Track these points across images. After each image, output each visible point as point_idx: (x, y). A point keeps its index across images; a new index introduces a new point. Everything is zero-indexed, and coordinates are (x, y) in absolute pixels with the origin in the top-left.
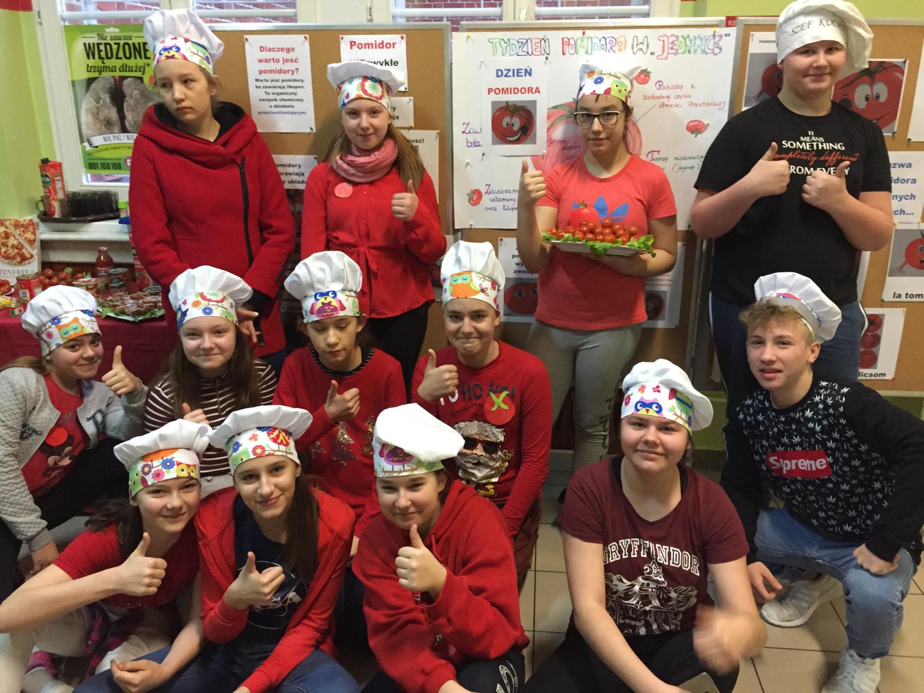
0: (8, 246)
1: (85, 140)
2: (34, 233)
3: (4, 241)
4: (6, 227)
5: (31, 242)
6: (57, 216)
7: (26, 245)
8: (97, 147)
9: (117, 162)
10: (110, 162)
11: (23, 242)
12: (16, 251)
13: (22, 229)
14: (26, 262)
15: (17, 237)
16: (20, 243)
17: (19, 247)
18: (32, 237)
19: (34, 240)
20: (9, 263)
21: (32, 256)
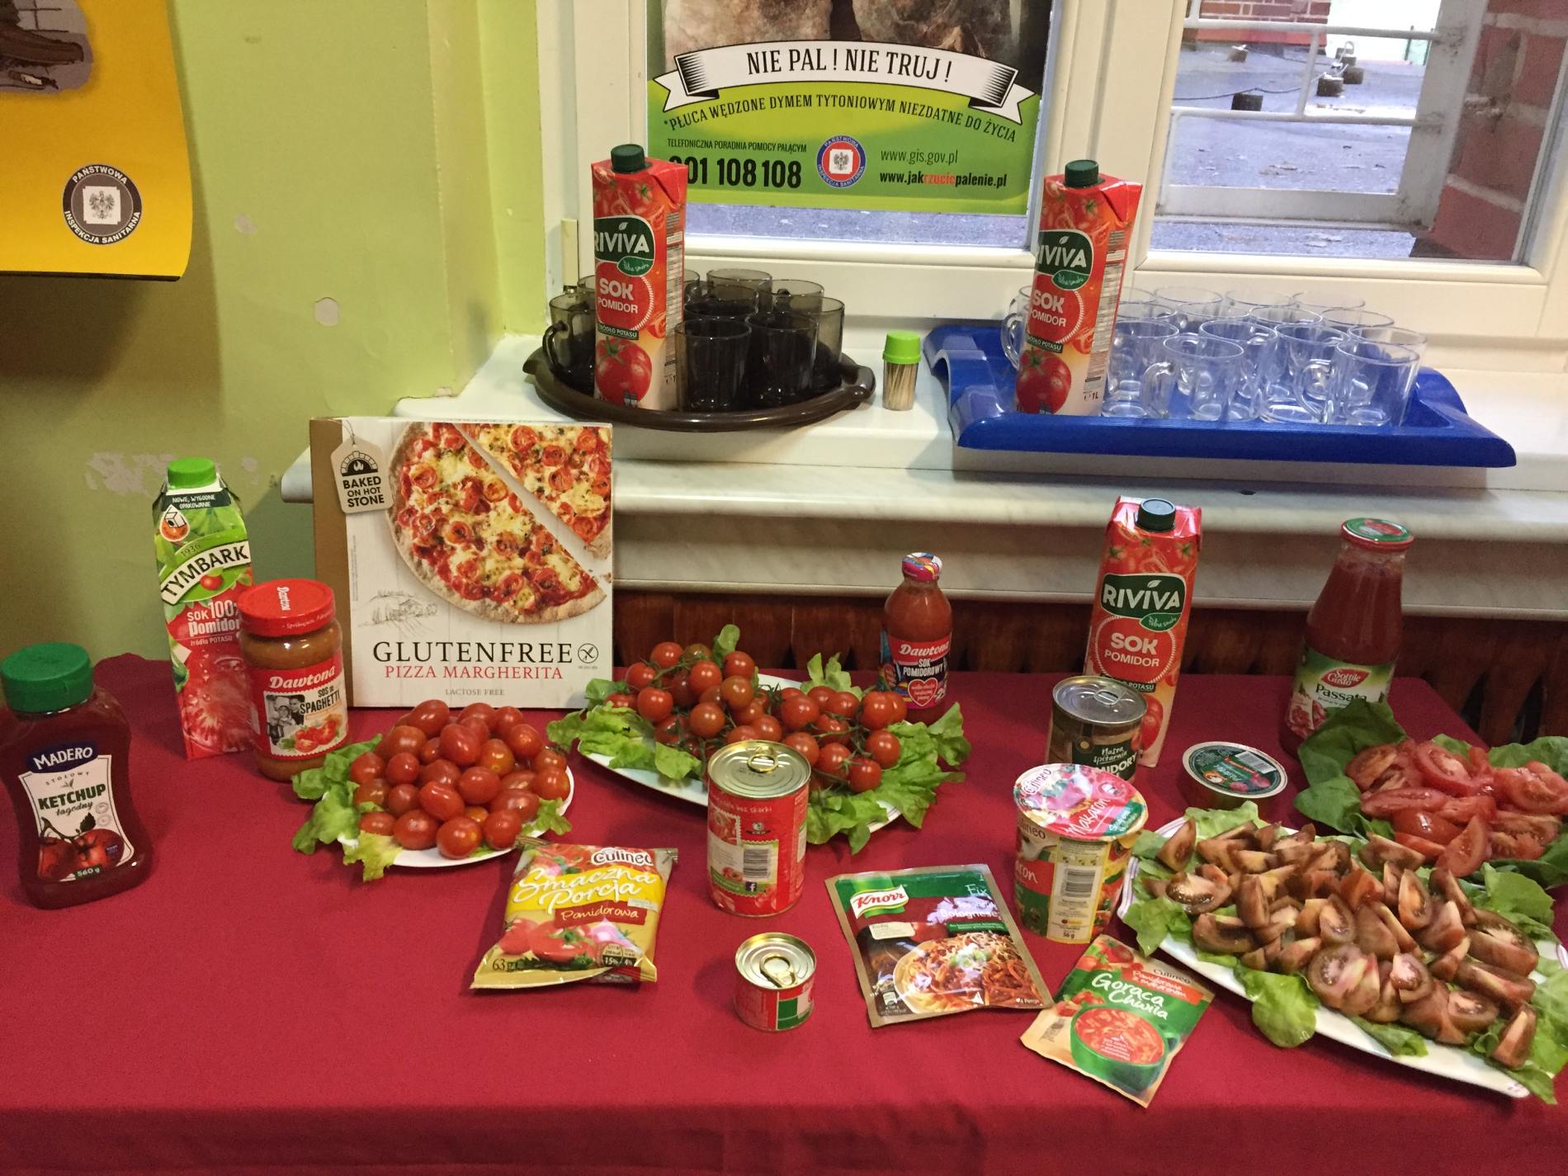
0: (480, 543)
1: (670, 64)
2: (603, 486)
3: (469, 520)
4: (477, 461)
5: (586, 527)
6: (650, 401)
7: (566, 539)
8: (714, 94)
9: (787, 159)
10: (759, 157)
11: (550, 527)
12: (519, 562)
13: (549, 471)
14: (563, 609)
15: (528, 503)
16: (537, 529)
17: (534, 546)
18: (596, 504)
19: (603, 518)
20: (482, 614)
21: (589, 584)
